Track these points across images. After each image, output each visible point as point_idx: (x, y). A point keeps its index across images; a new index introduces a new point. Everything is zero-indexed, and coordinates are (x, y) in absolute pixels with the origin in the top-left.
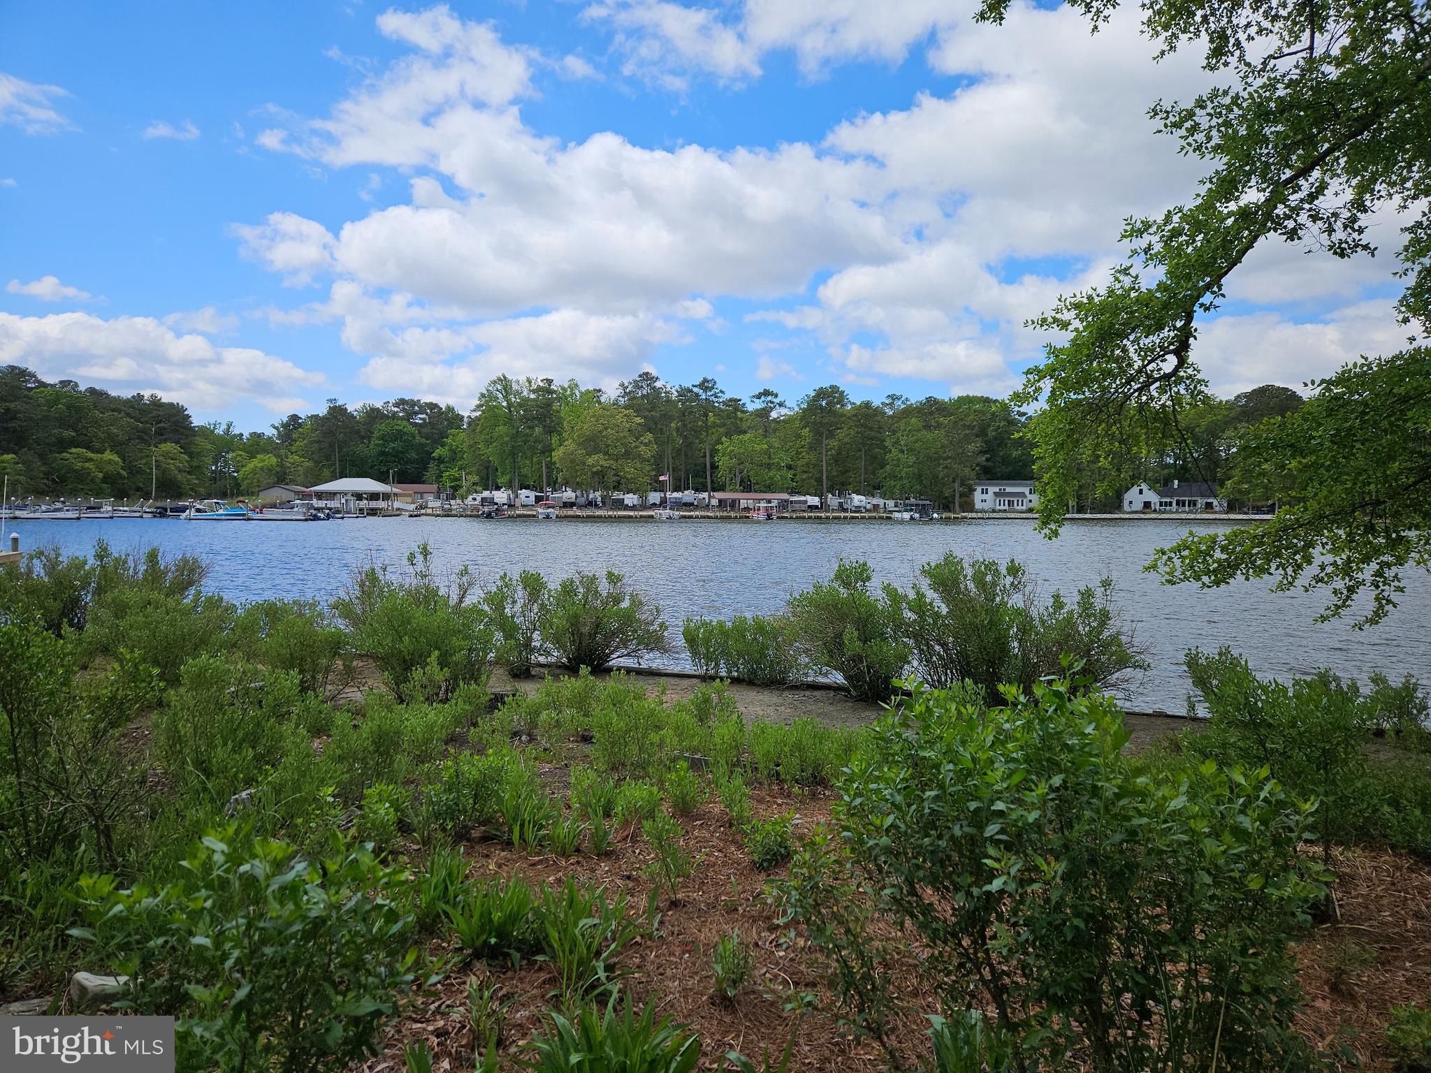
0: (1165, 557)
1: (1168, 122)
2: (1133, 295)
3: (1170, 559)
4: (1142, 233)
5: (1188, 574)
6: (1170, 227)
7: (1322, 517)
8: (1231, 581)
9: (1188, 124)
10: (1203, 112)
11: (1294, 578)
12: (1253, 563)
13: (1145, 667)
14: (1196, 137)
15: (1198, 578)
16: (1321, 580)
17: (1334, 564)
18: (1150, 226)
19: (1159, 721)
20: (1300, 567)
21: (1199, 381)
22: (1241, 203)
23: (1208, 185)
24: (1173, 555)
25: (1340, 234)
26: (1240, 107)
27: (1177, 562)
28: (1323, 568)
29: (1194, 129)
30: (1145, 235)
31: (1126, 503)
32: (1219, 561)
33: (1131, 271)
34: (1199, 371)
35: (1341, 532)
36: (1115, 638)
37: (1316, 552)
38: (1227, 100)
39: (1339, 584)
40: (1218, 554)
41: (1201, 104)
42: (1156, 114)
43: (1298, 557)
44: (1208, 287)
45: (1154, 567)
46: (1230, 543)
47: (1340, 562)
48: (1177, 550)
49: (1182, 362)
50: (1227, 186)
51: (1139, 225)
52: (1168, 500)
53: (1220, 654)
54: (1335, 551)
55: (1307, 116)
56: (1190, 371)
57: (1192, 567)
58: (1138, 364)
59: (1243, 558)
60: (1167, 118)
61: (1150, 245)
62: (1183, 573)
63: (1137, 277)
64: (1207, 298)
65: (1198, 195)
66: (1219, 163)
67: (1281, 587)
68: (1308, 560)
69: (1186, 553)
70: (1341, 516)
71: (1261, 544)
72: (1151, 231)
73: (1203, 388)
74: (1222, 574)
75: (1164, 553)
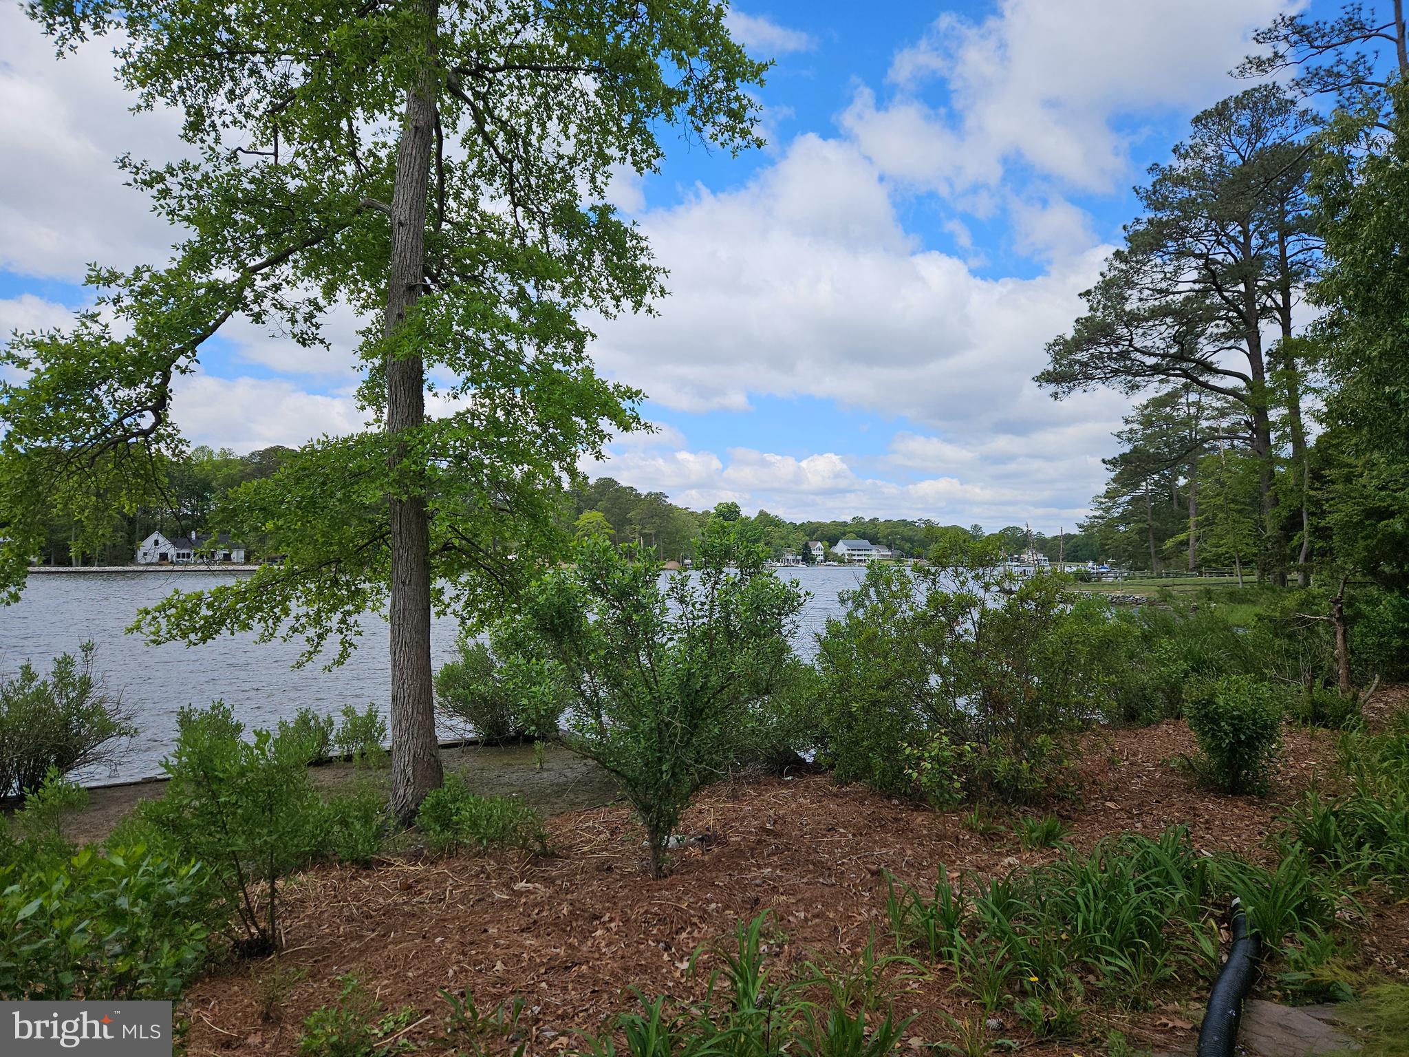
0: (149, 617)
1: (138, 177)
2: (103, 343)
3: (155, 618)
4: (109, 283)
5: (174, 632)
6: (140, 284)
7: (295, 573)
8: (217, 637)
9: (160, 186)
10: (174, 180)
11: (274, 630)
12: (238, 618)
13: (132, 733)
14: (168, 201)
15: (184, 635)
16: (296, 630)
17: (307, 615)
18: (117, 278)
19: (147, 788)
20: (278, 619)
21: (180, 441)
22: (212, 278)
23: (181, 252)
24: (157, 614)
25: (301, 326)
26: (210, 187)
27: (163, 622)
28: (297, 619)
29: (165, 193)
30: (112, 285)
31: (140, 554)
32: (206, 618)
33: (98, 318)
34: (178, 431)
35: (312, 586)
36: (97, 709)
37: (293, 604)
38: (198, 176)
39: (311, 632)
40: (205, 612)
41: (171, 171)
42: (124, 166)
43: (276, 610)
44: (182, 351)
45: (138, 628)
46: (215, 600)
47: (311, 613)
48: (162, 609)
49: (160, 420)
50: (198, 258)
51: (104, 273)
52: (186, 551)
53: (213, 708)
54: (308, 603)
55: (271, 214)
56: (170, 429)
57: (178, 626)
58: (114, 416)
59: (227, 614)
60: (137, 174)
61: (119, 296)
62: (169, 632)
63: (107, 326)
64: (182, 361)
65: (174, 259)
66: (192, 234)
67: (264, 639)
68: (286, 612)
69: (173, 611)
70: (312, 571)
71: (244, 600)
72: (119, 282)
73: (184, 448)
74: (209, 630)
75: (147, 613)
